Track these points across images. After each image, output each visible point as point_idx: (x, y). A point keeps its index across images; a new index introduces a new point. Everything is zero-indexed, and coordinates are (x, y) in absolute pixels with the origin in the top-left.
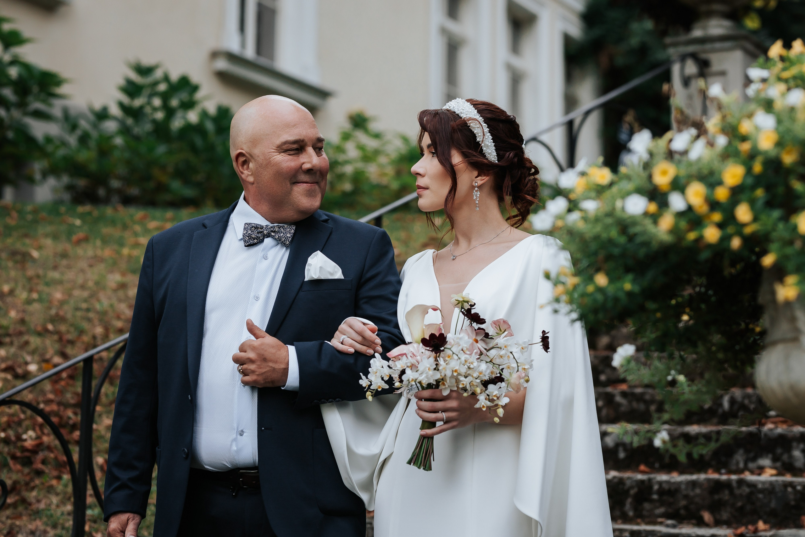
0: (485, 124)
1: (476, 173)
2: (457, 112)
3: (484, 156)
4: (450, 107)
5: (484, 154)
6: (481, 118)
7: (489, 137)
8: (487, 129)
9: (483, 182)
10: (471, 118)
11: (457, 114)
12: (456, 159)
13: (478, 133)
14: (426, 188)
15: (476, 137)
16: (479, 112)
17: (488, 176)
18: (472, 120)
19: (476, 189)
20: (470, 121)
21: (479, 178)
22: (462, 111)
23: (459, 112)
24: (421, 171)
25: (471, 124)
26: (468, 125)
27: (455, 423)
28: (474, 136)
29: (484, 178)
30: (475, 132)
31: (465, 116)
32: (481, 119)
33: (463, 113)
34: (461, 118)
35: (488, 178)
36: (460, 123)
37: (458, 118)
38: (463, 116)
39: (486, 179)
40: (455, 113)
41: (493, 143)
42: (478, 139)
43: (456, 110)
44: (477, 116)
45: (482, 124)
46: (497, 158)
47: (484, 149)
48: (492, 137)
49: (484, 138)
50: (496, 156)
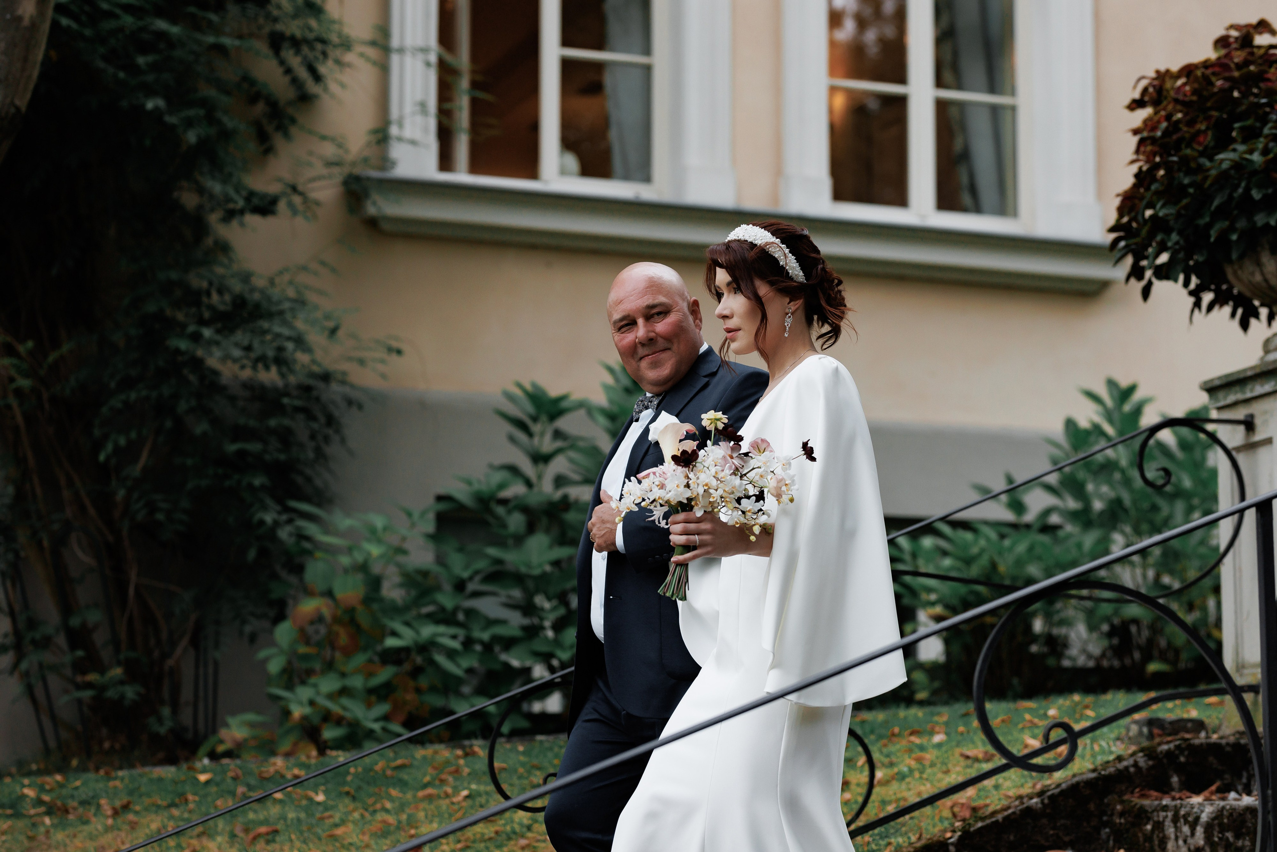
0: (783, 245)
1: (787, 300)
2: (749, 240)
3: (791, 279)
4: (738, 237)
5: (791, 276)
6: (778, 240)
7: (791, 258)
8: (787, 250)
9: (797, 306)
10: (767, 243)
11: (750, 242)
13: (780, 257)
14: (738, 328)
15: (778, 261)
16: (773, 234)
17: (800, 299)
18: (770, 244)
19: (789, 317)
20: (768, 246)
21: (792, 303)
22: (755, 237)
23: (751, 239)
24: (726, 312)
25: (770, 249)
26: (767, 250)
27: (709, 548)
28: (775, 261)
29: (797, 302)
30: (776, 256)
31: (760, 243)
32: (778, 241)
33: (757, 239)
34: (756, 245)
35: (801, 301)
36: (757, 251)
37: (752, 245)
38: (758, 242)
39: (799, 303)
40: (747, 241)
41: (797, 263)
42: (781, 263)
43: (747, 238)
44: (773, 239)
45: (781, 245)
46: (804, 278)
47: (791, 271)
48: (795, 257)
49: (787, 261)
50: (804, 276)
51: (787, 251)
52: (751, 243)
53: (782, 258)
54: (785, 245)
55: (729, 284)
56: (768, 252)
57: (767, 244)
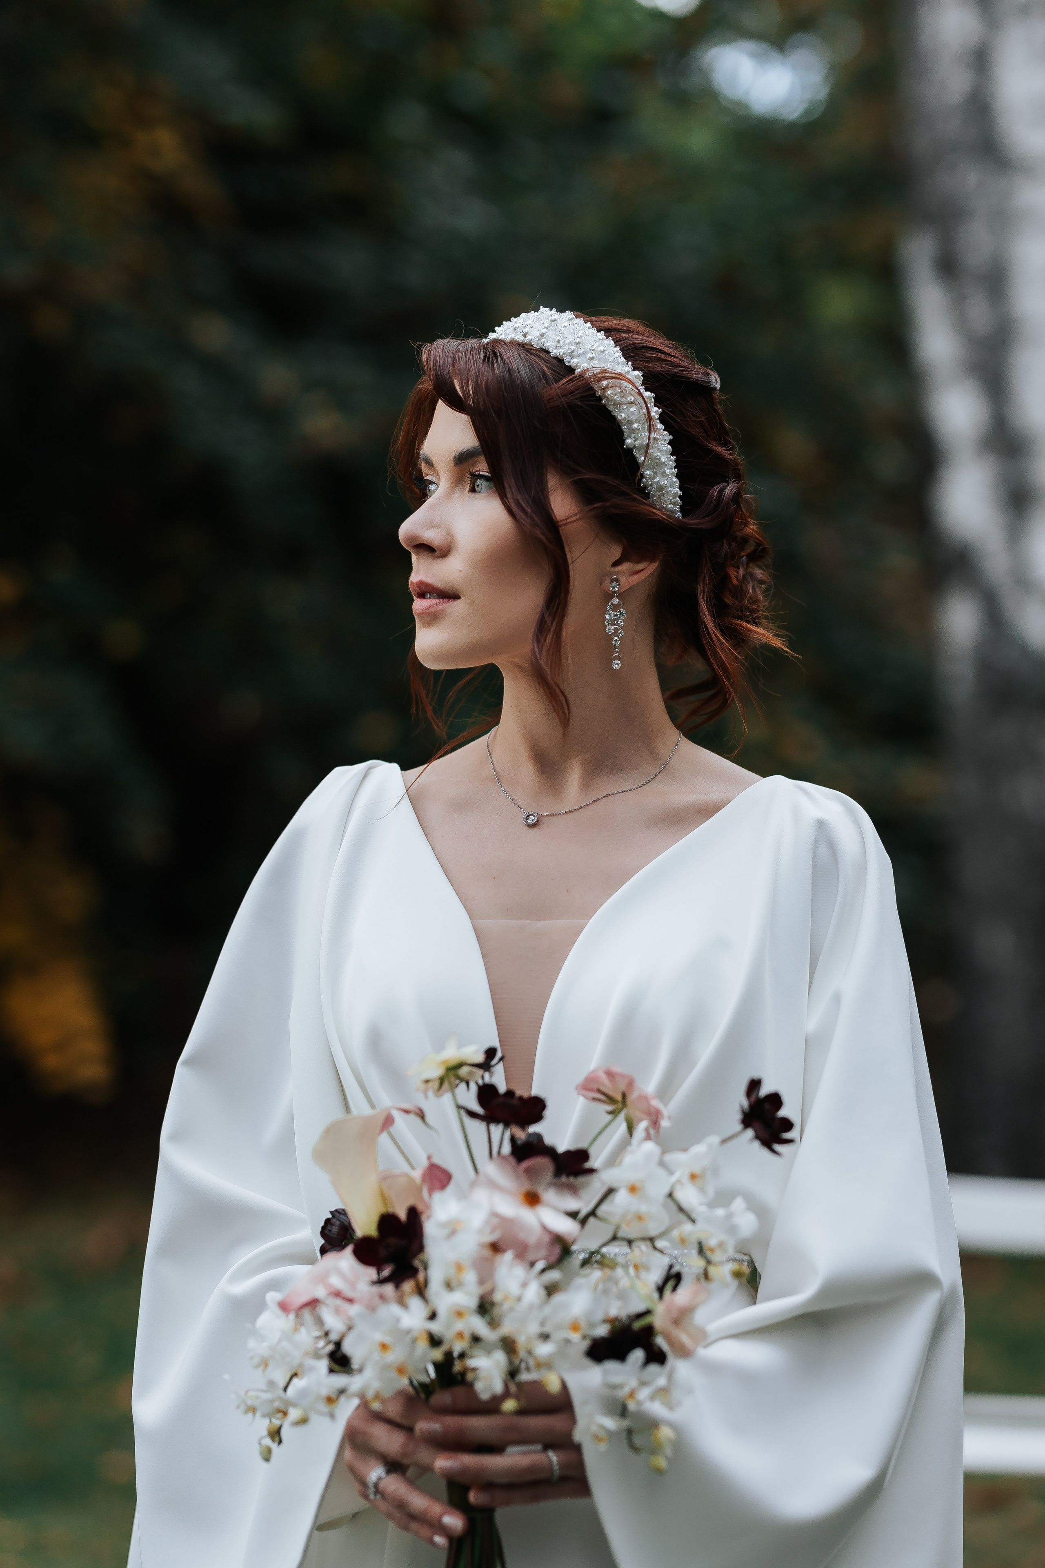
0: (648, 394)
1: (616, 552)
2: (554, 352)
3: (644, 493)
4: (525, 336)
5: (645, 487)
6: (636, 373)
7: (663, 436)
8: (657, 409)
9: (636, 579)
10: (604, 371)
11: (556, 358)
12: (563, 504)
13: (630, 423)
14: (449, 595)
15: (622, 432)
16: (627, 353)
17: (652, 561)
18: (612, 378)
19: (615, 601)
20: (604, 383)
21: (626, 567)
22: (573, 348)
24: (431, 536)
25: (609, 392)
26: (600, 394)
28: (614, 428)
29: (640, 567)
30: (621, 416)
31: (585, 365)
32: (637, 377)
33: (579, 355)
34: (571, 370)
35: (654, 566)
36: (571, 386)
37: (562, 368)
38: (581, 364)
39: (649, 570)
40: (548, 352)
41: (672, 454)
42: (629, 441)
43: (549, 344)
44: (625, 368)
45: (642, 391)
46: (680, 503)
47: (648, 472)
48: (671, 437)
49: (649, 439)
50: (680, 497)
51: (655, 411)
52: (560, 360)
53: (635, 425)
54: (653, 395)
55: (463, 459)
56: (600, 399)
57: (604, 375)
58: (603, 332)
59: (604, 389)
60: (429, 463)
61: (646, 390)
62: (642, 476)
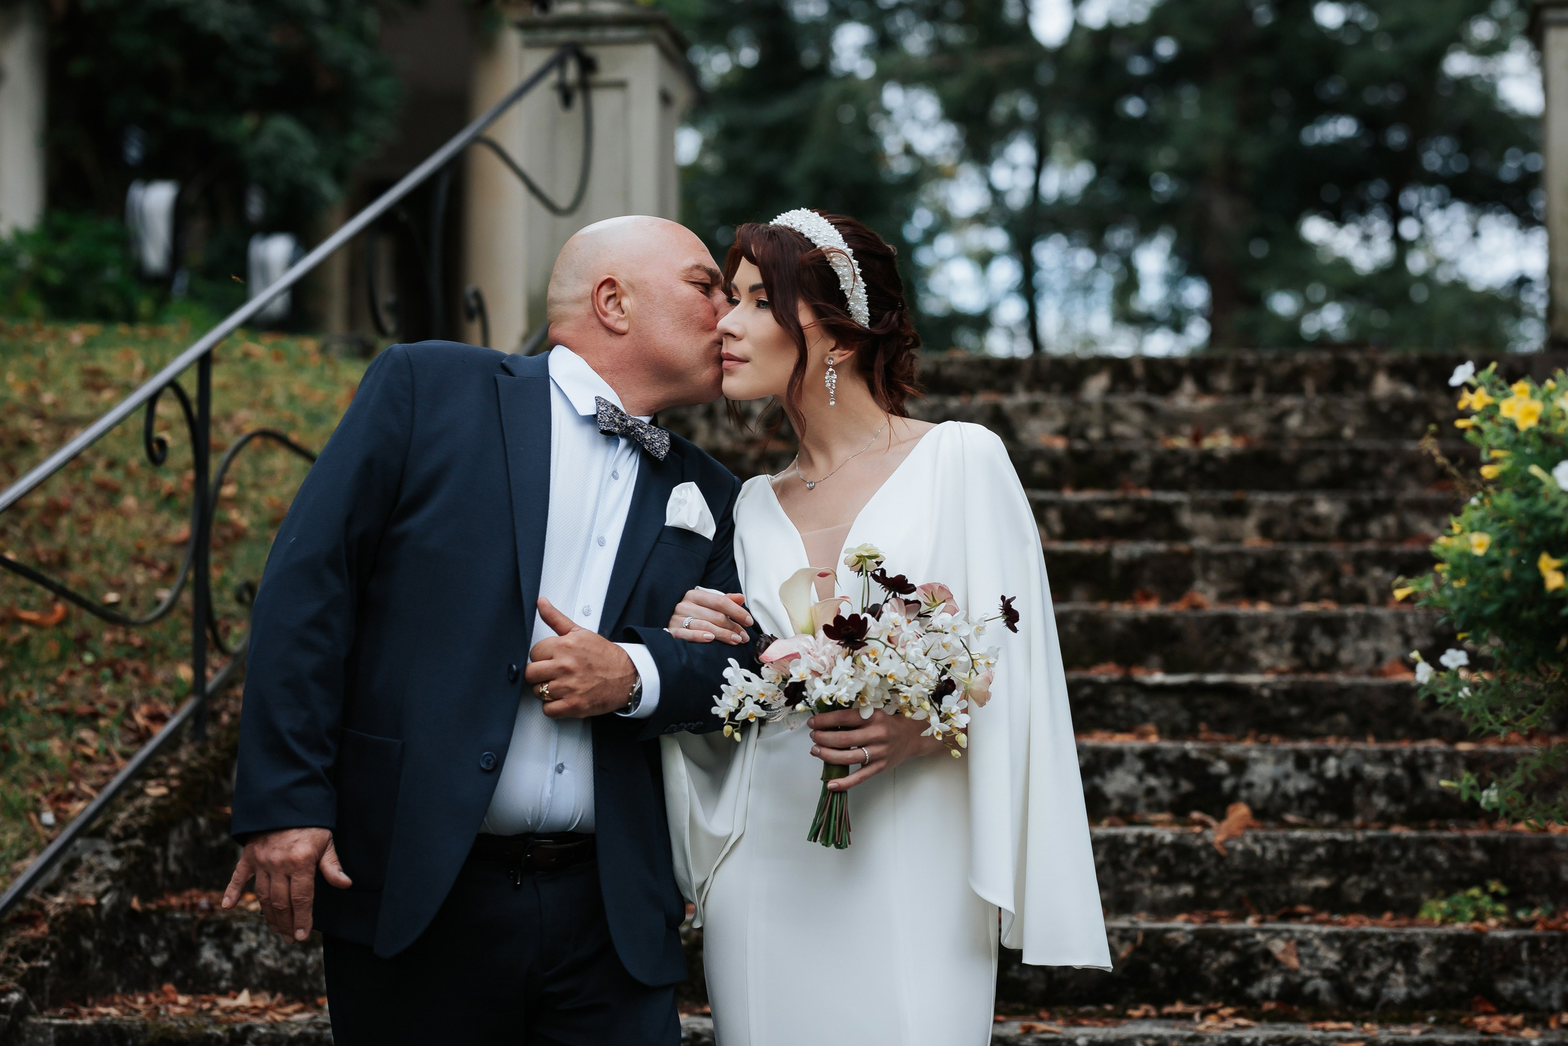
0: (854, 261)
1: (832, 343)
2: (806, 235)
3: (849, 314)
4: (791, 223)
5: (850, 311)
6: (849, 250)
7: (861, 284)
8: (859, 269)
9: (842, 358)
10: (832, 248)
11: (807, 239)
12: (805, 317)
13: (844, 276)
14: (744, 360)
15: (839, 282)
16: (845, 239)
17: (851, 350)
18: (835, 252)
19: (831, 370)
20: (832, 254)
21: (836, 352)
22: (817, 234)
23: (811, 235)
24: (735, 329)
25: (834, 260)
26: (828, 260)
27: (882, 764)
28: (835, 279)
29: (844, 352)
30: (839, 273)
31: (822, 244)
32: (849, 252)
33: (819, 238)
34: (815, 246)
35: (851, 353)
36: (813, 254)
37: (809, 244)
38: (820, 243)
39: (848, 354)
40: (803, 235)
41: (866, 294)
42: (842, 286)
43: (804, 231)
44: (844, 247)
45: (852, 260)
46: (868, 320)
47: (852, 303)
48: (866, 285)
49: (853, 286)
50: (868, 317)
51: (858, 271)
52: (809, 240)
53: (847, 278)
55: (753, 289)
56: (829, 262)
57: (831, 250)
58: (833, 226)
59: (831, 258)
60: (736, 288)
61: (854, 259)
62: (848, 305)
